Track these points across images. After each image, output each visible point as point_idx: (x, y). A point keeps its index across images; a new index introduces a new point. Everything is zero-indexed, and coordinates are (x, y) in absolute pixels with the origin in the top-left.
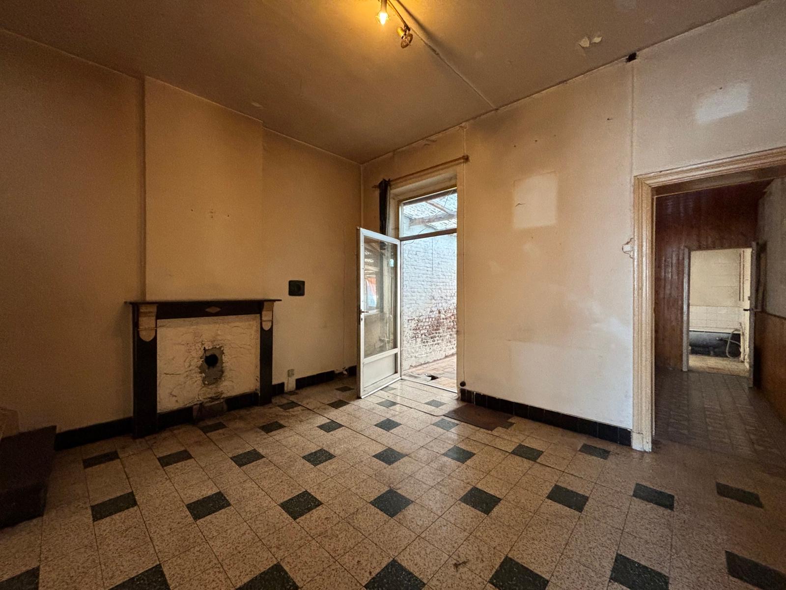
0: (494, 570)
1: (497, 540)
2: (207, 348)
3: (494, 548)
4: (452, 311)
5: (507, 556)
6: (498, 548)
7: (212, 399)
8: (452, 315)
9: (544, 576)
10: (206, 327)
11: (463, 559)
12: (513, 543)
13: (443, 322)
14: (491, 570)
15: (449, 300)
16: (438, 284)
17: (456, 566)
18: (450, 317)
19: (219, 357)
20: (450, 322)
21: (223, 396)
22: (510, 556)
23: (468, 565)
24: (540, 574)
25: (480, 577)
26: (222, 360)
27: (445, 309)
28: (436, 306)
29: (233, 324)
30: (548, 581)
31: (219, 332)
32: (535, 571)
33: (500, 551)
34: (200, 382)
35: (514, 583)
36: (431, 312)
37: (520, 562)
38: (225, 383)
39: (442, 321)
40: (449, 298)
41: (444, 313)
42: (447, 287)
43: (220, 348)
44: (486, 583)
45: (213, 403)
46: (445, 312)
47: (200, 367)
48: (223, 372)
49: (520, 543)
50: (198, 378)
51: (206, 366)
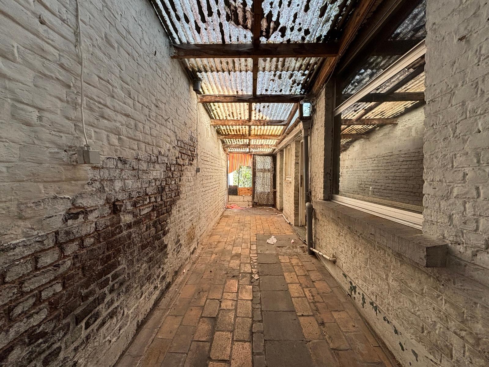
4: (153, 199)
8: (153, 210)
13: (129, 236)
15: (145, 172)
16: (108, 112)
18: (148, 216)
20: (148, 228)
27: (134, 194)
28: (101, 190)
36: (75, 216)
39: (125, 233)
40: (144, 166)
41: (130, 208)
42: (140, 136)
46: (134, 205)
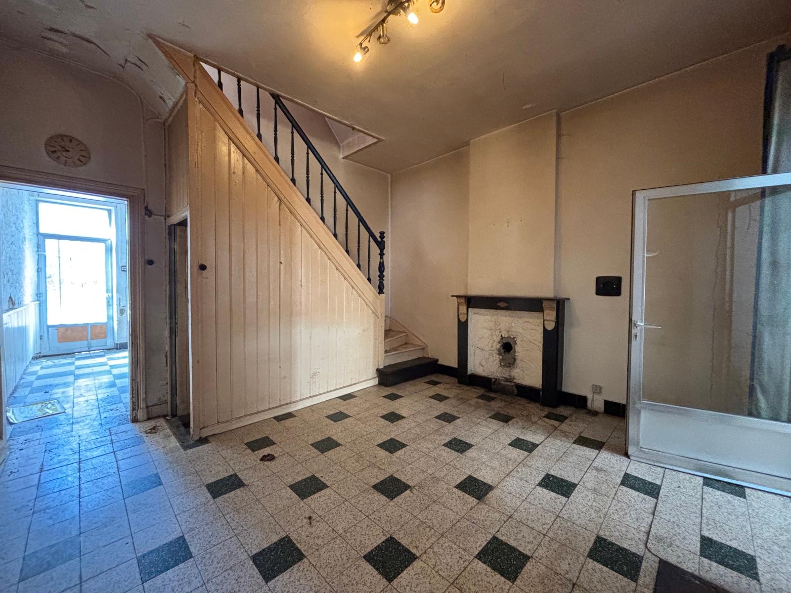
0: (295, 542)
1: (325, 556)
2: (503, 336)
3: (317, 550)
5: (305, 557)
6: (317, 552)
7: (507, 380)
9: (273, 581)
10: (503, 318)
11: (314, 523)
12: (318, 569)
14: (296, 540)
17: (310, 518)
19: (513, 346)
21: (515, 381)
22: (305, 560)
23: (307, 526)
24: (277, 578)
25: (294, 531)
26: (515, 349)
29: (525, 320)
30: (267, 583)
31: (513, 325)
32: (281, 576)
33: (313, 553)
34: (498, 361)
35: (279, 553)
37: (295, 566)
38: (517, 370)
43: (514, 338)
44: (288, 533)
45: (506, 383)
47: (499, 350)
48: (515, 360)
49: (315, 576)
50: (497, 358)
51: (502, 351)
